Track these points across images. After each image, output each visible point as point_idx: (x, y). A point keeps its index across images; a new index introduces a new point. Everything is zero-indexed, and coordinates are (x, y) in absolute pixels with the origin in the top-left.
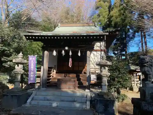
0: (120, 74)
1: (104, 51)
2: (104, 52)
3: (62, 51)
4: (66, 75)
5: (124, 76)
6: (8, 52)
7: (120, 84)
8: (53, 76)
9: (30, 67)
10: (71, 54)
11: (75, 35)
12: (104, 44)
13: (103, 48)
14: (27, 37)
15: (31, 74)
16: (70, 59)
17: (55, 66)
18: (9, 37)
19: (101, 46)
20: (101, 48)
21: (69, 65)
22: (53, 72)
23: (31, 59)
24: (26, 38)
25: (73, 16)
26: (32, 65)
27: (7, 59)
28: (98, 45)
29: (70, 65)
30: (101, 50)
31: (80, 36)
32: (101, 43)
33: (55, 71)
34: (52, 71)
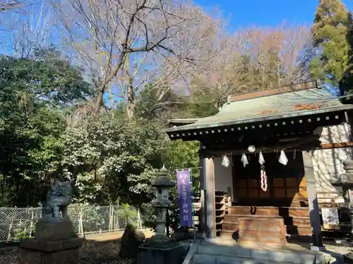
3: (241, 156)
4: (255, 208)
6: (138, 164)
8: (227, 213)
10: (262, 160)
11: (267, 119)
14: (172, 136)
15: (184, 207)
16: (263, 174)
17: (229, 189)
18: (139, 137)
21: (262, 187)
22: (226, 202)
23: (181, 176)
24: (170, 137)
25: (257, 72)
26: (184, 190)
27: (136, 179)
29: (264, 187)
31: (280, 120)
34: (224, 199)
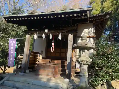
0: (110, 62)
1: (93, 37)
2: (93, 39)
4: (51, 60)
5: (115, 65)
7: (109, 76)
8: (39, 62)
9: (10, 50)
10: (51, 37)
12: (93, 31)
13: (92, 34)
15: (11, 57)
16: (53, 44)
19: (89, 32)
20: (90, 34)
21: (51, 50)
22: (40, 57)
23: (11, 42)
26: (12, 49)
28: (86, 32)
30: (89, 37)
32: (90, 29)
33: (41, 57)
34: (38, 56)
